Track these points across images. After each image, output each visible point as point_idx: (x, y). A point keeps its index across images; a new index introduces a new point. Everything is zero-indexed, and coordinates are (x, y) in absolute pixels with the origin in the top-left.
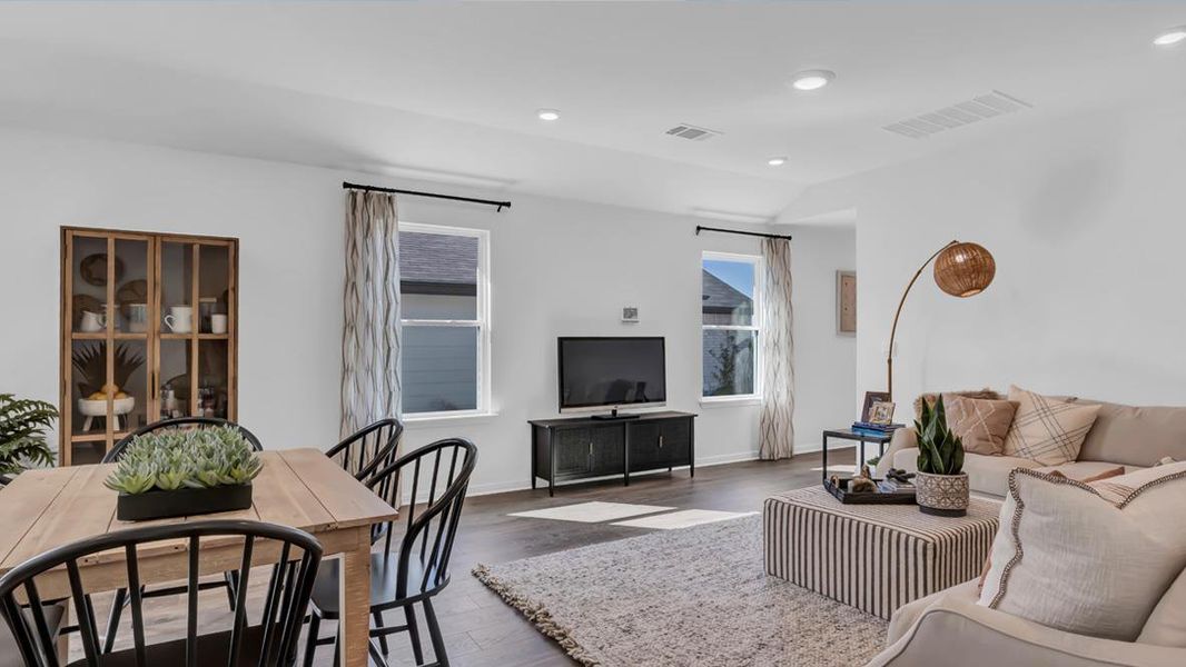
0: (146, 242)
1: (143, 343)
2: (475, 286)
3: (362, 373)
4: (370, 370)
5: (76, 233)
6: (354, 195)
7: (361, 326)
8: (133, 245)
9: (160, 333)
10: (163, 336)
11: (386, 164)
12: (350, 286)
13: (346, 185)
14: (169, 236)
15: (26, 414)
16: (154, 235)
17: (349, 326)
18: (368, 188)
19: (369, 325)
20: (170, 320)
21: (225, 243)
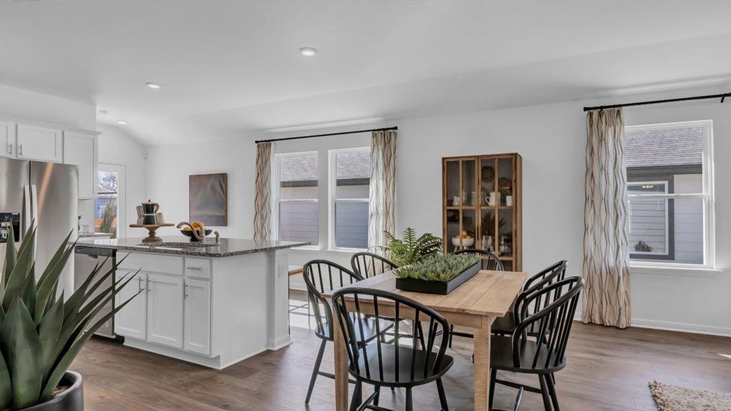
0: (474, 161)
1: (474, 211)
2: (700, 166)
3: (598, 230)
4: (604, 230)
5: (448, 160)
6: (591, 114)
7: (597, 201)
8: (469, 163)
9: (481, 206)
10: (482, 208)
11: (615, 88)
12: (590, 174)
13: (586, 109)
14: (485, 156)
15: (432, 243)
16: (478, 157)
17: (589, 200)
18: (602, 108)
19: (604, 200)
20: (488, 200)
21: (510, 157)
